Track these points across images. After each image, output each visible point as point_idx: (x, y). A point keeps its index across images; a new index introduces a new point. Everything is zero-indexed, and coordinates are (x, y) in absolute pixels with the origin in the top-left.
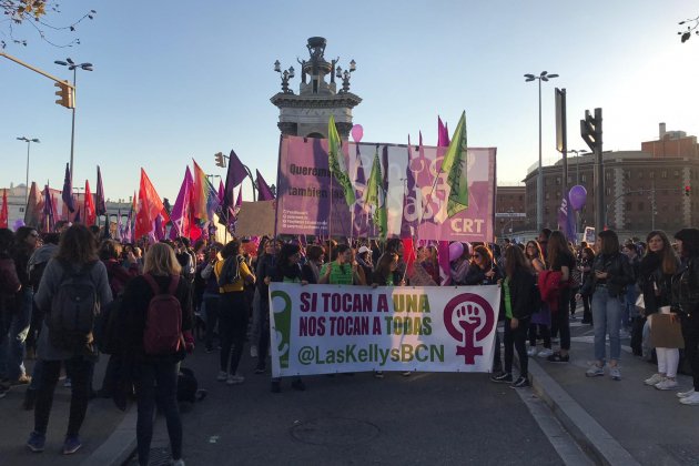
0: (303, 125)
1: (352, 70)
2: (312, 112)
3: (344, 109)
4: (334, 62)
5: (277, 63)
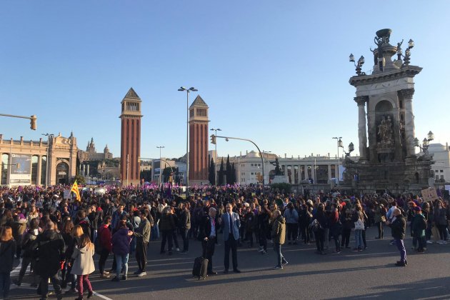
0: (373, 96)
1: (411, 47)
2: (380, 85)
3: (405, 79)
4: (399, 45)
5: (352, 56)
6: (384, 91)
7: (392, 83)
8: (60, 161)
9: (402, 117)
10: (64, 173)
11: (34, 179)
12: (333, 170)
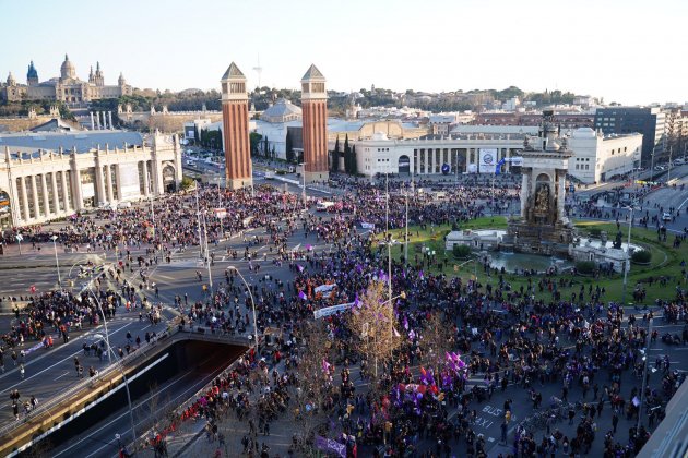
0: (536, 168)
6: (544, 166)
7: (552, 161)
8: (165, 165)
9: (556, 189)
10: (170, 178)
11: (142, 190)
12: (472, 155)
